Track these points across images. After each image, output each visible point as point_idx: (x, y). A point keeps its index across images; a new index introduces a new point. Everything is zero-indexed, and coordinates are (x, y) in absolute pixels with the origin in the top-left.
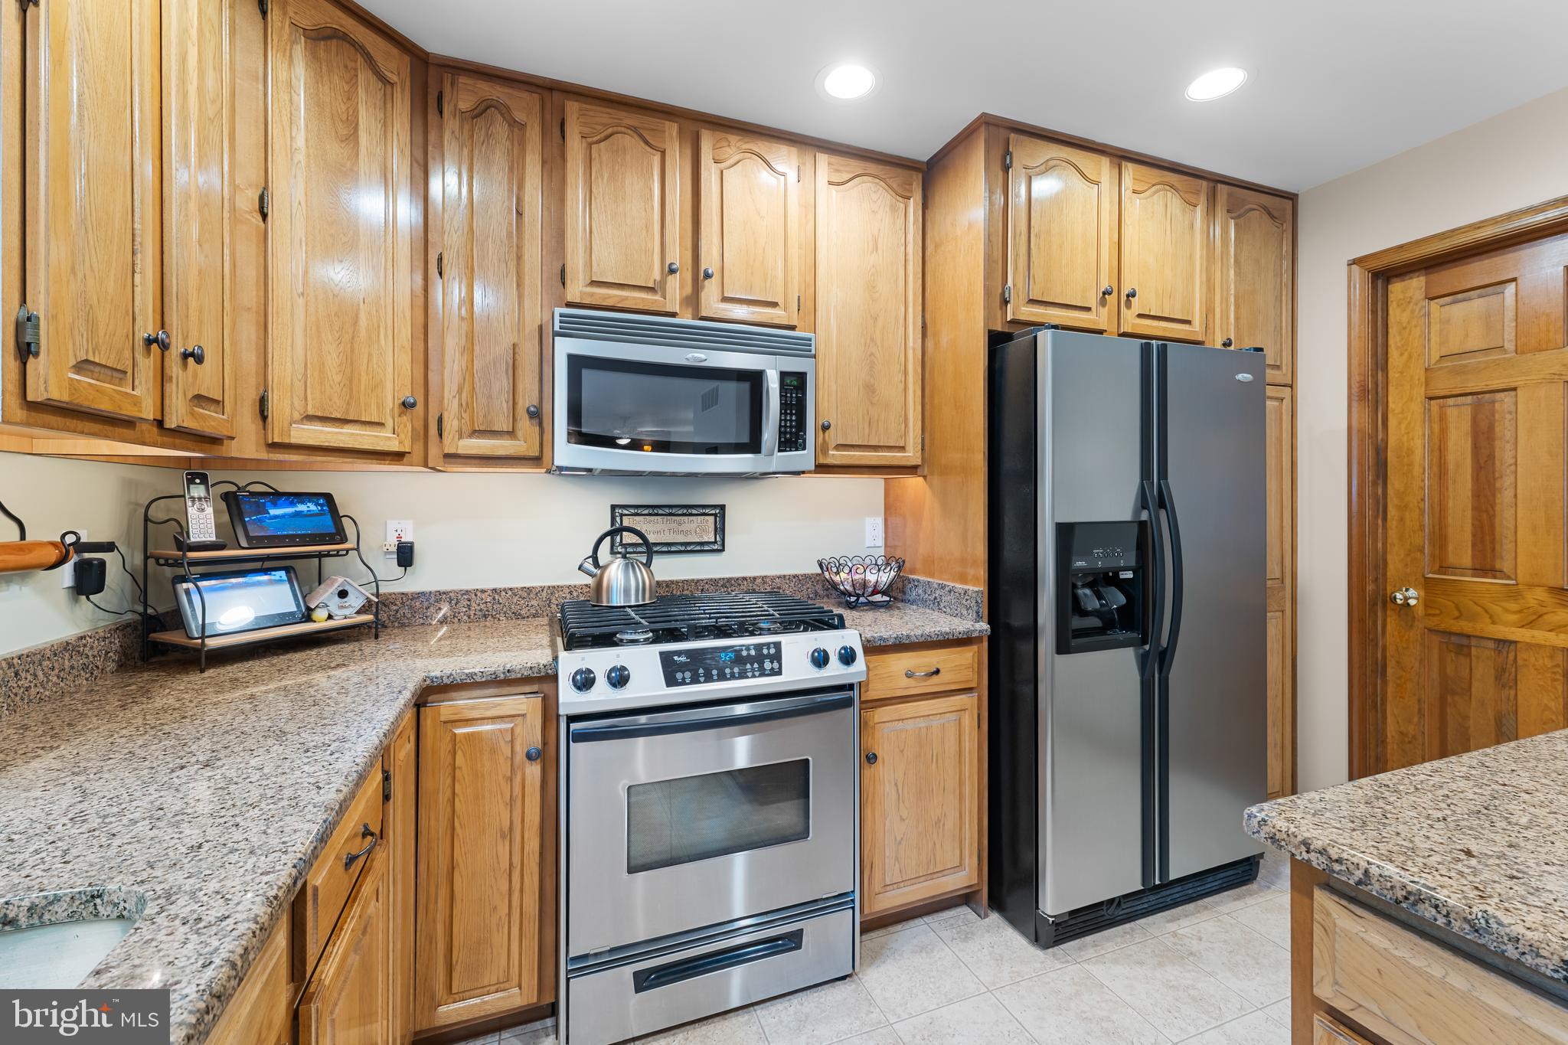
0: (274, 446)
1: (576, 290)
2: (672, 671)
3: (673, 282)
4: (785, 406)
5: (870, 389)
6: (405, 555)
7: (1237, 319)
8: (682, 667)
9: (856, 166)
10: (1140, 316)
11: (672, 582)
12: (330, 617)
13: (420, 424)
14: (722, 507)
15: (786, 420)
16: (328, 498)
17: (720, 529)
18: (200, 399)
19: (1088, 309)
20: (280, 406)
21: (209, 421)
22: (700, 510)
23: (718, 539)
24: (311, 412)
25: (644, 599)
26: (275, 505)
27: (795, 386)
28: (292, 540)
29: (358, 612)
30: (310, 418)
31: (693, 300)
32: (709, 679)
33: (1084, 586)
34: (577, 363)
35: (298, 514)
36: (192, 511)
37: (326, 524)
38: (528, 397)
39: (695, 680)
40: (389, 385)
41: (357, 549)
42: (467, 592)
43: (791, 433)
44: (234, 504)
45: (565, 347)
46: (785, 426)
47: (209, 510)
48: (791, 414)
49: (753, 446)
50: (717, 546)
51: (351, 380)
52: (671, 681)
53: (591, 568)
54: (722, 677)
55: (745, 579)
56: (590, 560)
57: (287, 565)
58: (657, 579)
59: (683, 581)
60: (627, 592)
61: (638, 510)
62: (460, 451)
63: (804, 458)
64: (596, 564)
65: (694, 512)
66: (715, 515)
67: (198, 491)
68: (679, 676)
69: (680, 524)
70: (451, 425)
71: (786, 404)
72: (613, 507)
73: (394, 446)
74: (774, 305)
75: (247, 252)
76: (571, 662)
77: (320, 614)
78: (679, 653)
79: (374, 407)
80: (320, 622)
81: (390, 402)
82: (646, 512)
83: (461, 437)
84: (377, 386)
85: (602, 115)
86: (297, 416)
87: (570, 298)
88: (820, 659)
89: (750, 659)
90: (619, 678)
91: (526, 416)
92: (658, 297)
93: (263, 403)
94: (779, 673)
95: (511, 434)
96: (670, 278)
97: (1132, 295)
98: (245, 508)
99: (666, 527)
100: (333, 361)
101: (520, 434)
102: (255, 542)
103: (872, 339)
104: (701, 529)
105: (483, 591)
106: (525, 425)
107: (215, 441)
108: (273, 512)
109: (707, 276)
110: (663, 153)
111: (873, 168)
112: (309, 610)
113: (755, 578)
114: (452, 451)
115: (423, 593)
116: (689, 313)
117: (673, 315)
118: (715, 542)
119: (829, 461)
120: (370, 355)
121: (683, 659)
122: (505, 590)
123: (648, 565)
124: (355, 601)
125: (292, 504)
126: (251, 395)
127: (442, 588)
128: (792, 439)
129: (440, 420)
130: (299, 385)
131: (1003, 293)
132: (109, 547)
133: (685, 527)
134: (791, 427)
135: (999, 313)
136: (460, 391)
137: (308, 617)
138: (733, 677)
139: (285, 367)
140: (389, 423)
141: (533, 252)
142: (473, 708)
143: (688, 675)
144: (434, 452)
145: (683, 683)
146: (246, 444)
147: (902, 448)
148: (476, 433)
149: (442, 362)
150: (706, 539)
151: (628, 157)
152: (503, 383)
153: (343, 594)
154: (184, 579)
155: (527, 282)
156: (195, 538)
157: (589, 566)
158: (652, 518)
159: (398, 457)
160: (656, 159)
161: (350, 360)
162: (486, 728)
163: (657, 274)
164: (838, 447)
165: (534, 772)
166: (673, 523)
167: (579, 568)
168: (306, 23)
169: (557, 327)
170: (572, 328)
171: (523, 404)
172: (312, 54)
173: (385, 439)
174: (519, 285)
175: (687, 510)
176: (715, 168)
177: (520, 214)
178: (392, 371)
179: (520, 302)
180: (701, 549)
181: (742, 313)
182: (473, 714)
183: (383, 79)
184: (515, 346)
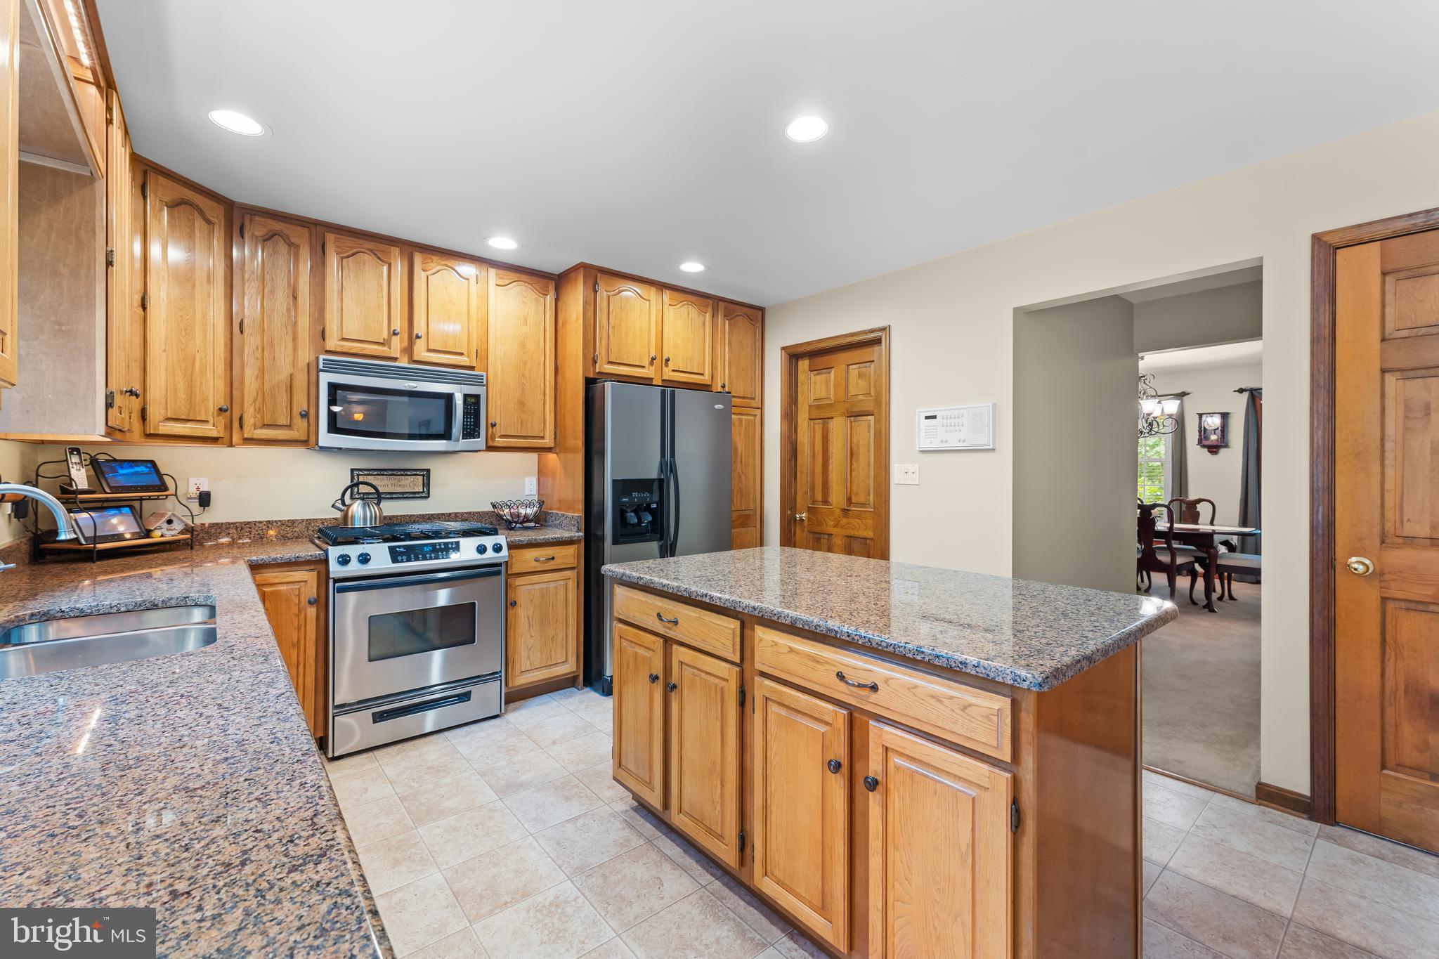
0: (148, 435)
1: (332, 343)
2: (395, 556)
3: (396, 341)
4: (466, 413)
5: (522, 404)
6: (204, 500)
7: (730, 373)
8: (401, 554)
9: (513, 276)
10: (674, 371)
11: (393, 516)
12: (162, 536)
13: (229, 423)
14: (428, 471)
15: (467, 422)
17: (427, 484)
19: (644, 367)
20: (155, 413)
22: (414, 472)
23: (426, 489)
24: (169, 416)
25: (375, 523)
26: (122, 468)
27: (473, 403)
28: (134, 488)
29: (182, 533)
30: (169, 419)
31: (409, 350)
32: (417, 559)
33: (631, 511)
34: (333, 387)
35: (136, 473)
36: (73, 471)
37: (154, 479)
38: (301, 406)
39: (409, 560)
40: (212, 399)
41: (176, 495)
42: (249, 523)
43: (470, 429)
44: (97, 466)
45: (325, 379)
46: (467, 425)
47: (83, 470)
48: (471, 418)
49: (446, 435)
50: (424, 495)
51: (191, 396)
52: (394, 560)
53: (341, 506)
54: (425, 558)
55: (443, 514)
56: (340, 502)
57: (132, 505)
58: (385, 514)
59: (401, 516)
60: (365, 519)
61: (370, 472)
62: (255, 437)
63: (480, 442)
64: (343, 504)
65: (409, 473)
66: (423, 475)
67: (75, 459)
68: (400, 558)
69: (399, 481)
70: (249, 420)
72: (352, 470)
73: (214, 434)
74: (461, 354)
75: (137, 328)
76: (334, 552)
77: (158, 533)
78: (399, 547)
79: (203, 412)
80: (157, 537)
81: (212, 409)
82: (376, 473)
83: (255, 428)
84: (205, 400)
85: (349, 242)
86: (162, 418)
87: (328, 348)
88: (482, 549)
89: (441, 550)
90: (364, 559)
91: (299, 417)
92: (385, 348)
93: (144, 413)
95: (289, 427)
96: (394, 338)
97: (668, 360)
98: (104, 469)
99: (389, 482)
100: (181, 387)
101: (294, 427)
102: (115, 489)
103: (523, 375)
104: (416, 484)
105: (260, 522)
106: (298, 421)
107: (126, 433)
108: (121, 472)
109: (418, 337)
110: (389, 264)
111: (524, 277)
112: (148, 530)
113: (450, 514)
114: (248, 436)
115: (217, 524)
116: (406, 358)
117: (395, 359)
118: (423, 492)
119: (496, 444)
120: (201, 382)
121: (402, 550)
122: (276, 521)
123: (378, 504)
124: (178, 527)
125: (132, 467)
126: (139, 408)
127: (231, 521)
128: (471, 431)
129: (241, 419)
130: (163, 402)
131: (594, 357)
133: (403, 482)
134: (470, 425)
135: (592, 368)
136: (255, 402)
137: (148, 534)
138: (431, 559)
139: (156, 392)
140: (211, 421)
141: (304, 321)
142: (276, 577)
143: (404, 558)
144: (236, 437)
145: (402, 561)
146: (134, 434)
147: (542, 438)
148: (265, 426)
149: (242, 386)
150: (417, 490)
151: (367, 267)
152: (283, 397)
153: (170, 522)
155: (300, 337)
156: (76, 486)
157: (339, 505)
158: (380, 477)
159: (215, 440)
160: (385, 268)
161: (190, 386)
162: (283, 588)
163: (385, 335)
164: (502, 436)
165: (312, 611)
166: (394, 480)
167: (333, 506)
168: (167, 199)
169: (321, 366)
170: (331, 367)
171: (296, 410)
172: (171, 216)
173: (209, 430)
174: (295, 339)
175: (404, 472)
176: (423, 275)
177: (295, 298)
178: (213, 391)
179: (295, 349)
180: (413, 496)
181: (441, 358)
182: (276, 581)
183: (208, 222)
184: (291, 375)
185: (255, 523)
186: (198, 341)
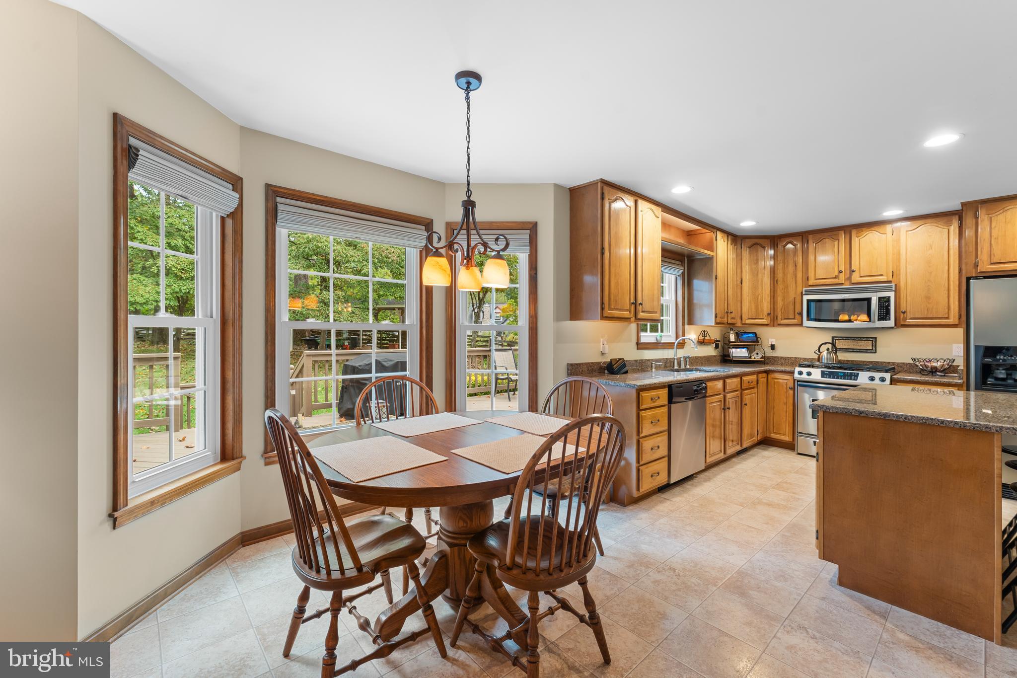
0: (743, 324)
1: (811, 282)
2: (823, 374)
3: (843, 275)
5: (928, 298)
6: (773, 347)
8: (827, 374)
9: (920, 222)
11: (853, 361)
12: (755, 358)
13: (772, 318)
14: (876, 338)
15: (881, 312)
16: (755, 333)
17: (875, 346)
18: (732, 318)
20: (744, 317)
21: (733, 321)
22: (867, 339)
23: (874, 348)
24: (750, 317)
25: (833, 362)
27: (884, 301)
28: (748, 342)
29: (761, 358)
30: (749, 319)
31: (850, 278)
32: (834, 378)
34: (809, 301)
35: (749, 337)
36: (731, 335)
37: (755, 339)
38: (798, 310)
39: (830, 378)
40: (765, 310)
41: (762, 345)
42: (788, 357)
44: (738, 335)
45: (806, 297)
46: (881, 314)
47: (733, 335)
48: (883, 310)
49: (869, 319)
50: (874, 351)
51: (757, 310)
52: (822, 377)
53: (818, 352)
54: (838, 378)
55: (885, 362)
57: (747, 347)
58: (839, 359)
59: (858, 361)
60: (827, 359)
61: (841, 338)
62: (782, 323)
63: (891, 323)
64: (819, 351)
65: (864, 339)
66: (872, 340)
67: (732, 332)
68: (825, 376)
69: (857, 343)
70: (779, 317)
71: (881, 306)
72: (833, 337)
73: (766, 323)
74: (882, 275)
75: (739, 291)
76: (799, 369)
77: (753, 357)
78: (826, 371)
79: (762, 315)
81: (765, 313)
82: (844, 339)
83: (782, 320)
84: (762, 311)
85: (820, 235)
86: (747, 318)
87: (809, 284)
88: (871, 379)
89: (847, 375)
90: (809, 374)
91: (797, 314)
92: (837, 280)
93: (741, 316)
94: (857, 380)
95: (794, 319)
96: (841, 274)
98: (740, 335)
99: (852, 344)
100: (753, 307)
101: (796, 319)
102: (741, 342)
103: (929, 280)
104: (866, 345)
105: (792, 358)
106: (797, 316)
107: (734, 324)
108: (745, 336)
109: (853, 271)
110: (839, 240)
111: (929, 220)
112: (751, 356)
113: (889, 363)
114: (779, 323)
115: (777, 357)
116: (848, 282)
117: (843, 284)
118: (872, 349)
119: (907, 323)
120: (761, 305)
123: (835, 353)
124: (760, 356)
125: (749, 335)
126: (739, 315)
127: (782, 356)
128: (884, 316)
129: (777, 316)
130: (747, 313)
131: (974, 260)
132: (719, 341)
133: (859, 344)
134: (883, 314)
135: (974, 270)
136: (781, 309)
137: (750, 358)
138: (841, 379)
139: (745, 310)
140: (765, 318)
141: (799, 275)
142: (778, 376)
143: (828, 376)
144: (775, 323)
145: (826, 378)
146: (739, 324)
147: (948, 318)
148: (785, 319)
149: (777, 303)
150: (868, 348)
151: (827, 245)
152: (791, 307)
153: (757, 354)
154: (730, 348)
155: (798, 282)
156: (731, 340)
157: (817, 352)
158: (846, 341)
159: (767, 325)
160: (836, 243)
161: (757, 307)
162: (781, 381)
163: (836, 273)
164: (911, 319)
165: (791, 392)
166: (854, 342)
167: (815, 352)
168: (749, 245)
169: (804, 293)
170: (808, 293)
171: (797, 311)
172: (750, 251)
173: (764, 321)
174: (796, 283)
175: (861, 339)
176: (857, 239)
177: (796, 266)
178: (766, 306)
179: (796, 287)
180: (866, 351)
181: (868, 279)
182: (778, 378)
183: (764, 247)
184: (795, 298)
185: (790, 358)
186: (760, 290)
